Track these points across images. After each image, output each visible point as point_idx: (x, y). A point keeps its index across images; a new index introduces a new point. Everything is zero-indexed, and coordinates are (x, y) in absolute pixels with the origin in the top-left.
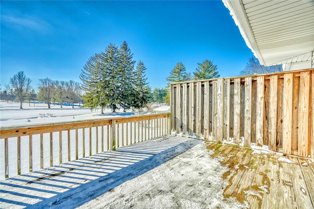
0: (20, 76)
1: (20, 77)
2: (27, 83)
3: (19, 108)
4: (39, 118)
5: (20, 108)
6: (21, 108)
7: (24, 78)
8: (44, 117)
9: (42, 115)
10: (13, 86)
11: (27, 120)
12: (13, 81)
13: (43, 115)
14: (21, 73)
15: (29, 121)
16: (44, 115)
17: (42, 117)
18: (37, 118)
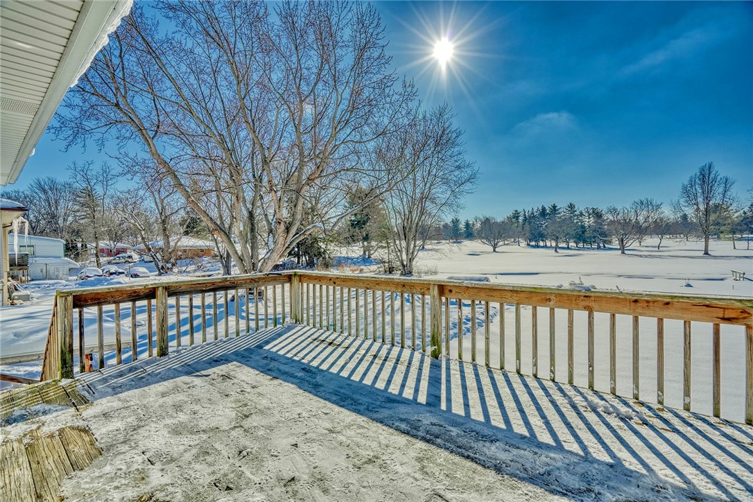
0: (704, 176)
1: (705, 178)
2: (721, 190)
3: (701, 254)
4: (730, 282)
5: (703, 252)
6: (706, 253)
7: (715, 180)
8: (742, 279)
9: (738, 275)
10: (687, 201)
11: (684, 283)
12: (687, 192)
13: (740, 274)
14: (707, 167)
15: (689, 285)
16: (742, 276)
17: (738, 279)
18: (722, 280)
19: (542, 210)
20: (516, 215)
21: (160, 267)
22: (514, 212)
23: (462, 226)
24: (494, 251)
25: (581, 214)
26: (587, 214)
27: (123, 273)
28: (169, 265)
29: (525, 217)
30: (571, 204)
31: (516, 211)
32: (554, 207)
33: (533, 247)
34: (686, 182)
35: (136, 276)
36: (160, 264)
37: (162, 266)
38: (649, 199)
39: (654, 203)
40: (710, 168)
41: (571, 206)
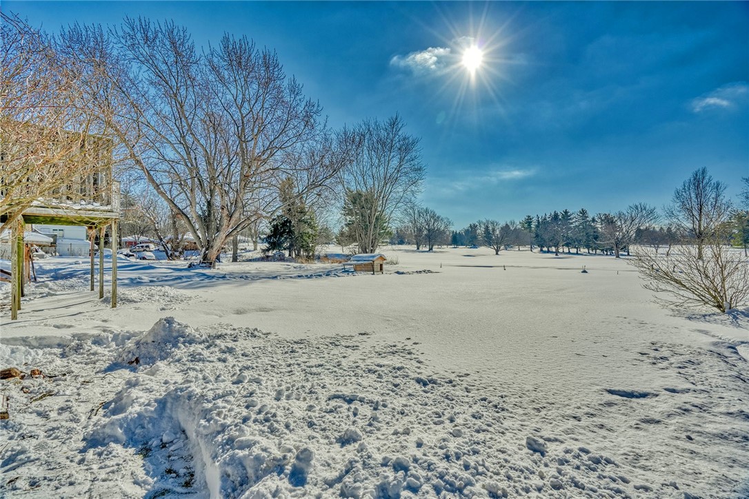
2: (714, 195)
12: (680, 197)
14: (701, 172)
19: (555, 215)
20: (529, 221)
21: (169, 254)
22: (527, 218)
23: (480, 231)
24: (497, 254)
25: (594, 220)
26: (599, 221)
27: (133, 255)
28: (177, 254)
29: (539, 223)
30: (582, 210)
31: (529, 217)
32: (566, 212)
33: (545, 252)
34: (680, 187)
35: (144, 258)
36: (170, 253)
37: (171, 254)
38: (643, 204)
39: (648, 207)
40: (703, 173)
41: (583, 212)
